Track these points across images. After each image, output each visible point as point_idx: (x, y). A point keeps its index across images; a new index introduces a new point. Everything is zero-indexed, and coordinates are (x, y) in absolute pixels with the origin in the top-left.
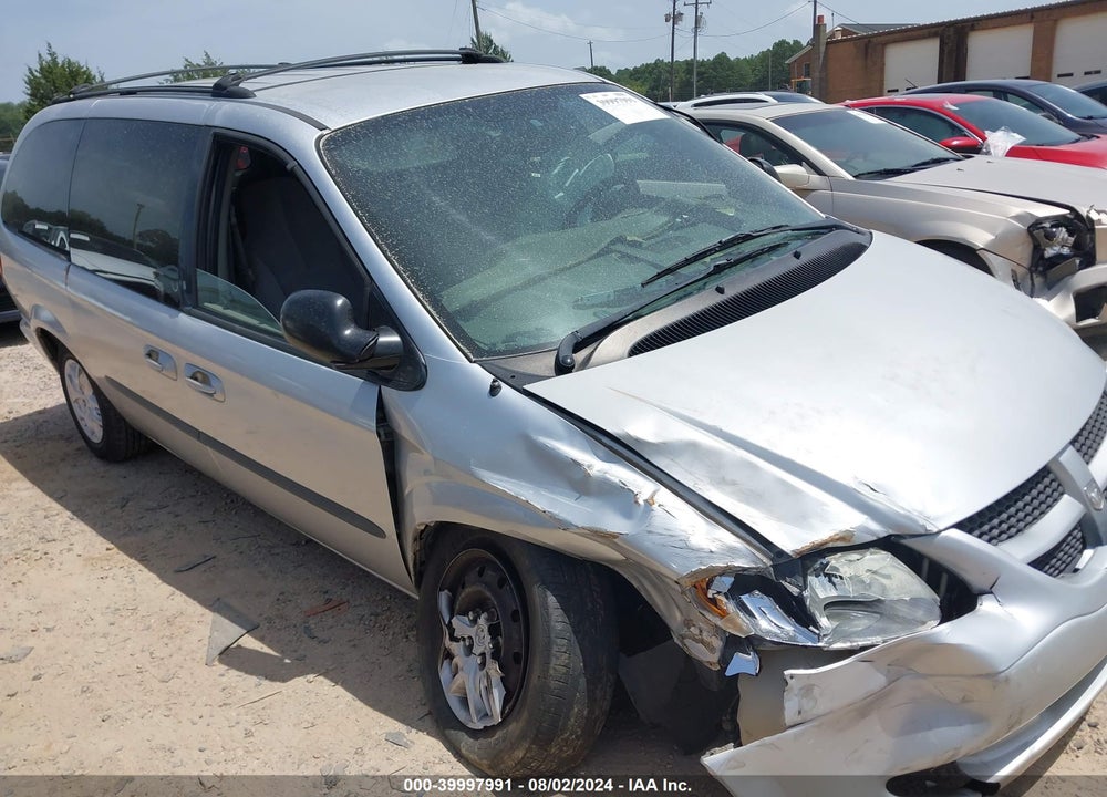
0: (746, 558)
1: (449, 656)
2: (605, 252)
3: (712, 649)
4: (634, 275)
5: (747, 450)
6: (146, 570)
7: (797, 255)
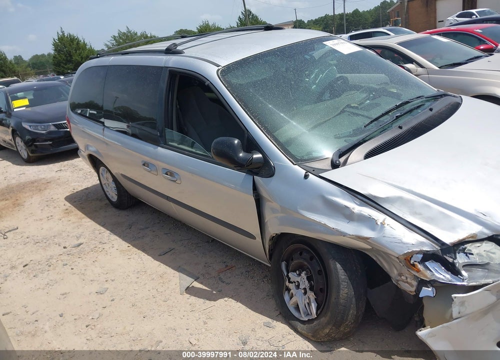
0: (428, 246)
1: (288, 290)
2: (343, 112)
3: (412, 286)
4: (361, 122)
5: (425, 199)
6: (146, 255)
7: (431, 110)
